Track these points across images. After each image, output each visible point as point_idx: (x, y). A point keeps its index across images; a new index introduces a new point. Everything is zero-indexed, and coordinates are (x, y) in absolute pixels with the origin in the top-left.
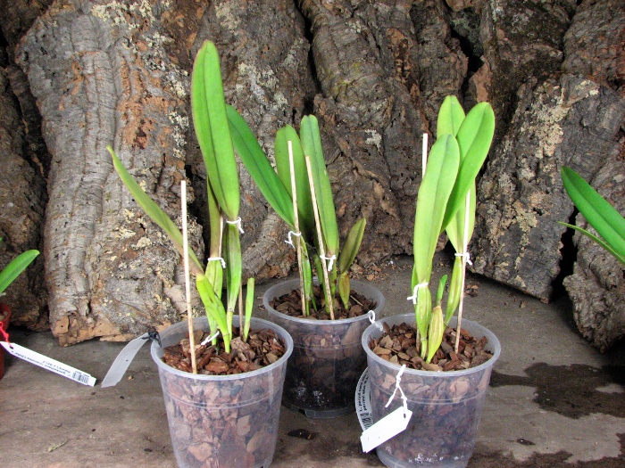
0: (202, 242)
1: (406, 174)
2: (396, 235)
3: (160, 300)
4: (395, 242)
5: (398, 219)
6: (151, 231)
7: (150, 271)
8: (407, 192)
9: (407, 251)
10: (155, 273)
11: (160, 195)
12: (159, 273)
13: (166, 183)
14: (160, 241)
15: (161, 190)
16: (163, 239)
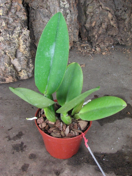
0: (29, 38)
1: (123, 9)
2: (116, 36)
3: (8, 66)
4: (115, 39)
5: (117, 29)
6: (4, 34)
7: (3, 52)
8: (122, 17)
9: (120, 43)
10: (5, 53)
11: (10, 16)
12: (7, 53)
13: (13, 11)
14: (8, 38)
15: (10, 14)
16: (10, 37)
